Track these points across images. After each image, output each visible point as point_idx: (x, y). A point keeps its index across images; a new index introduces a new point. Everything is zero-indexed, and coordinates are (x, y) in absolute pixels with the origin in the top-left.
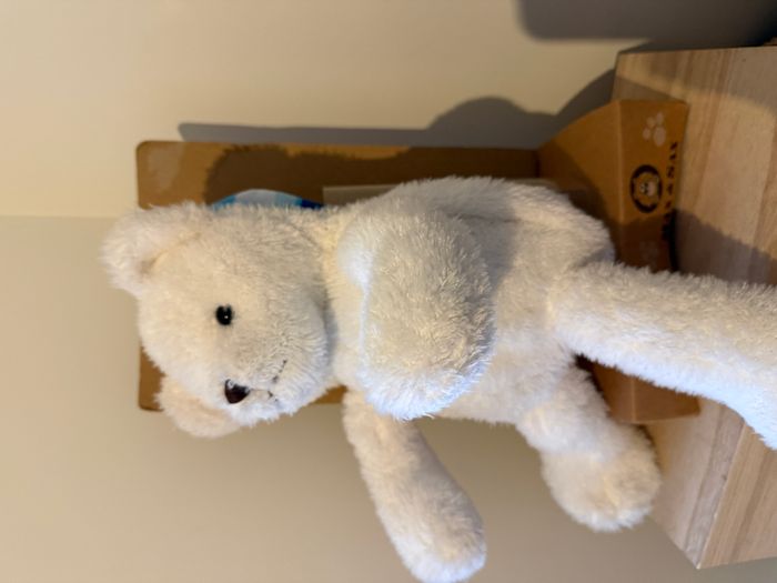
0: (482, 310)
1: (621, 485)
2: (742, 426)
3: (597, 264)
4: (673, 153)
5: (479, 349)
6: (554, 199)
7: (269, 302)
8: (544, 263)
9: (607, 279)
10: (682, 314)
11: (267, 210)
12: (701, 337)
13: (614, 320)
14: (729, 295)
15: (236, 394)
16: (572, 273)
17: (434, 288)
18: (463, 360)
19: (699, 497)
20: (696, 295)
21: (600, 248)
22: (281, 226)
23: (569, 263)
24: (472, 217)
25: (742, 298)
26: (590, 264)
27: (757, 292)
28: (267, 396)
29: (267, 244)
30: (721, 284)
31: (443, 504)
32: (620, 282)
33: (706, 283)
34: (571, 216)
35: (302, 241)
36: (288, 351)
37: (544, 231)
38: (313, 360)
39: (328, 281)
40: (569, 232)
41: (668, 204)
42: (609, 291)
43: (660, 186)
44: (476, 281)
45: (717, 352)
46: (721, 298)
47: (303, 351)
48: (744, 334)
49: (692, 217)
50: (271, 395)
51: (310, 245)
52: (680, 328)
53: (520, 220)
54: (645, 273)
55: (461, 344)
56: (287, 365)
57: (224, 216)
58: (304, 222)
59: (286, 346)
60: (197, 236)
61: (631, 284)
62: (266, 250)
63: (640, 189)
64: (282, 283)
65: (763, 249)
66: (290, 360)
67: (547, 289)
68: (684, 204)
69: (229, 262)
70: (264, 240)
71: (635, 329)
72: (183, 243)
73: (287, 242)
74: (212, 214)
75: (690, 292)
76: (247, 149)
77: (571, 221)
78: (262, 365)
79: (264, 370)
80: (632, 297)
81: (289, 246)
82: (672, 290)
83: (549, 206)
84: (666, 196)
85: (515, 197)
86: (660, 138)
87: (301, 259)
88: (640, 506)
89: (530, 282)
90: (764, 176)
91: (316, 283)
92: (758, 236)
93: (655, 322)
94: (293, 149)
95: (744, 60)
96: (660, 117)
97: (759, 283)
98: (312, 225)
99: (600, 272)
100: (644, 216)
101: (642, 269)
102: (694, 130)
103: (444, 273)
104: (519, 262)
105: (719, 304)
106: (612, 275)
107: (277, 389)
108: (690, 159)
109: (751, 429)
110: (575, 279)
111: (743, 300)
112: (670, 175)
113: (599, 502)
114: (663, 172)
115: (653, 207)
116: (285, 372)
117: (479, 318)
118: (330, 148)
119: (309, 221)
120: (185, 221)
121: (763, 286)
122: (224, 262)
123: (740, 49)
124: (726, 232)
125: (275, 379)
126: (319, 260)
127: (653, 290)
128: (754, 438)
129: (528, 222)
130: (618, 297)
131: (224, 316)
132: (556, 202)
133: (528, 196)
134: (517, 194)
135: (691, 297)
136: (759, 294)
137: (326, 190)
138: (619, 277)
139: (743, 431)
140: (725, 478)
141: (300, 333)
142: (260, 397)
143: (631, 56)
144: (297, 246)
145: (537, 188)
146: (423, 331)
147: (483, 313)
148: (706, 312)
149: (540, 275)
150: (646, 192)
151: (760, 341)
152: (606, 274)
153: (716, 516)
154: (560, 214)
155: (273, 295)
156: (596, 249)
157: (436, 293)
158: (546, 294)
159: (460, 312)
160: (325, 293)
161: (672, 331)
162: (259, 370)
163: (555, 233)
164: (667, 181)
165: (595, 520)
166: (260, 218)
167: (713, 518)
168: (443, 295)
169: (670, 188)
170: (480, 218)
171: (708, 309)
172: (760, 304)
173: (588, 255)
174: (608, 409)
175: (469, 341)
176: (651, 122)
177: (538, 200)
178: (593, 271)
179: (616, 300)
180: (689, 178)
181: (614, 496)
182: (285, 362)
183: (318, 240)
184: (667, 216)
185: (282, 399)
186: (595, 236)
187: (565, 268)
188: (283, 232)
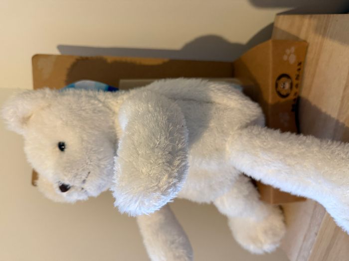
0: (178, 158)
1: (265, 232)
2: (325, 213)
3: (252, 127)
4: (299, 67)
5: (175, 181)
6: (233, 92)
7: (83, 140)
8: (225, 125)
9: (256, 136)
10: (295, 156)
11: (86, 92)
12: (305, 169)
13: (259, 157)
14: (321, 147)
15: (64, 188)
16: (239, 131)
17: (152, 145)
18: (166, 187)
19: (304, 241)
20: (303, 146)
21: (255, 118)
22: (92, 101)
23: (239, 125)
24: (190, 100)
25: (327, 149)
26: (249, 127)
27: (335, 146)
28: (80, 189)
29: (84, 110)
30: (317, 141)
31: (173, 243)
32: (263, 137)
33: (309, 140)
34: (240, 101)
35: (103, 108)
36: (91, 167)
37: (226, 109)
38: (105, 172)
39: (117, 129)
40: (239, 110)
41: (296, 94)
42: (257, 142)
43: (291, 85)
44: (177, 142)
45: (312, 177)
46: (316, 149)
47: (99, 166)
48: (326, 168)
49: (307, 101)
50: (83, 189)
51: (108, 110)
52: (293, 164)
53: (214, 102)
54: (277, 133)
55: (165, 178)
56: (90, 175)
57: (63, 95)
58: (106, 98)
59: (90, 165)
60: (49, 106)
61: (269, 139)
62: (84, 114)
63: (281, 86)
64: (90, 131)
65: (341, 121)
66: (92, 172)
67: (226, 139)
68: (304, 94)
69: (64, 119)
70: (83, 108)
71: (270, 163)
72: (43, 109)
73: (95, 109)
74: (58, 94)
75: (300, 144)
76: (87, 59)
77: (241, 103)
78: (77, 174)
79: (77, 177)
80: (269, 146)
81: (96, 111)
82: (290, 143)
83: (229, 95)
84: (295, 90)
85: (212, 90)
86: (293, 59)
87: (102, 118)
88: (274, 243)
89: (217, 135)
90: (344, 82)
91: (111, 131)
92: (339, 114)
93: (281, 160)
94: (110, 59)
95: (337, 21)
96: (293, 49)
97: (337, 141)
98: (110, 100)
99: (253, 131)
100: (283, 100)
101: (276, 131)
102: (310, 56)
103: (158, 137)
104: (212, 124)
105: (315, 152)
106: (260, 134)
107: (86, 186)
108: (308, 70)
109: (329, 215)
110: (241, 134)
111: (327, 151)
112: (297, 79)
113: (255, 240)
114: (294, 76)
115: (287, 95)
116: (89, 178)
117: (176, 163)
118: (129, 59)
119: (108, 98)
120: (44, 97)
121: (339, 143)
122: (61, 119)
123: (335, 15)
124: (324, 110)
125: (84, 181)
126: (113, 118)
127: (280, 143)
128: (330, 219)
129: (219, 104)
130: (262, 146)
131: (62, 146)
132: (233, 93)
133: (219, 90)
134: (213, 89)
135: (300, 147)
136: (337, 147)
137: (122, 81)
138: (263, 135)
139: (325, 215)
140: (316, 234)
141: (97, 158)
142: (77, 190)
143: (281, 17)
144: (100, 111)
145: (225, 86)
146: (144, 170)
147: (178, 160)
148: (308, 156)
149: (223, 131)
150: (284, 87)
151: (335, 172)
152: (257, 133)
153: (311, 252)
154: (235, 100)
155: (85, 137)
156: (253, 119)
157: (153, 149)
158: (226, 141)
159: (164, 160)
160: (116, 136)
161: (289, 165)
162: (75, 176)
163: (232, 109)
164: (295, 82)
165: (252, 248)
166: (82, 97)
167: (309, 253)
168: (156, 150)
169: (297, 86)
170: (194, 100)
171: (309, 155)
172: (337, 153)
173: (248, 121)
174: (260, 196)
175: (170, 176)
176: (288, 51)
177: (224, 92)
178: (250, 131)
179: (260, 147)
180: (307, 81)
181: (262, 237)
182: (89, 173)
183: (113, 108)
184: (295, 100)
185: (88, 191)
186: (253, 112)
187: (236, 128)
188: (93, 104)
